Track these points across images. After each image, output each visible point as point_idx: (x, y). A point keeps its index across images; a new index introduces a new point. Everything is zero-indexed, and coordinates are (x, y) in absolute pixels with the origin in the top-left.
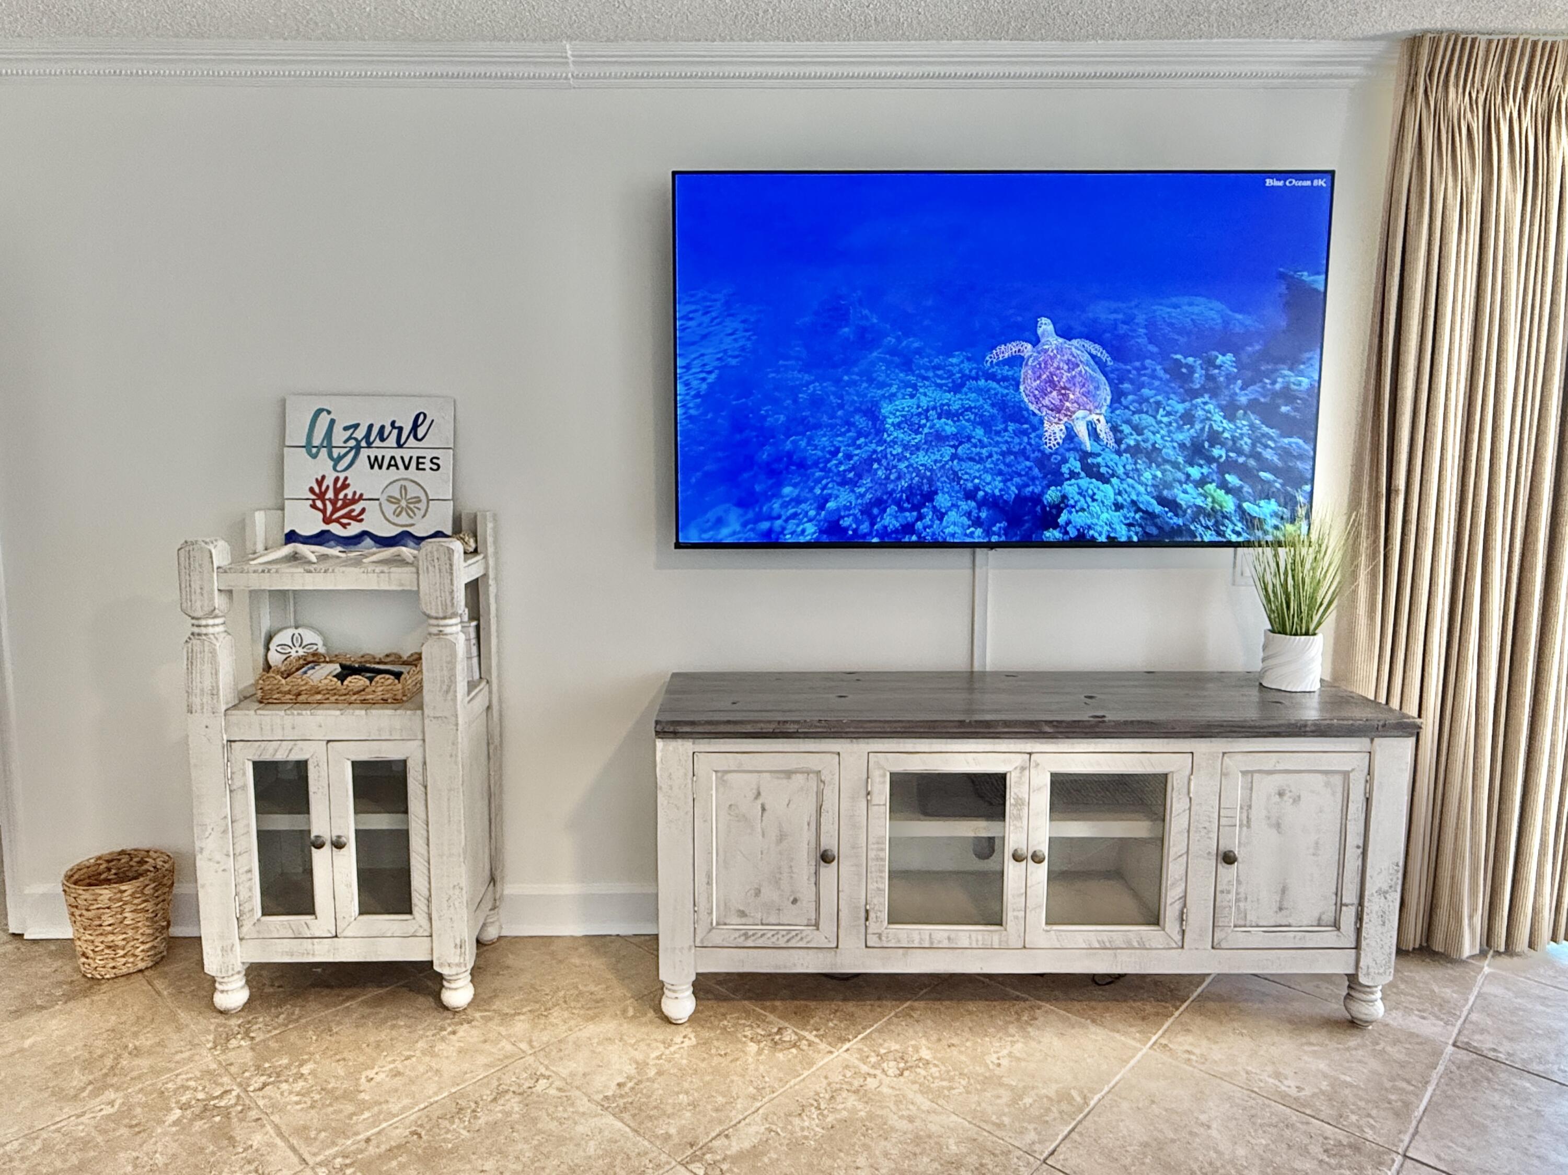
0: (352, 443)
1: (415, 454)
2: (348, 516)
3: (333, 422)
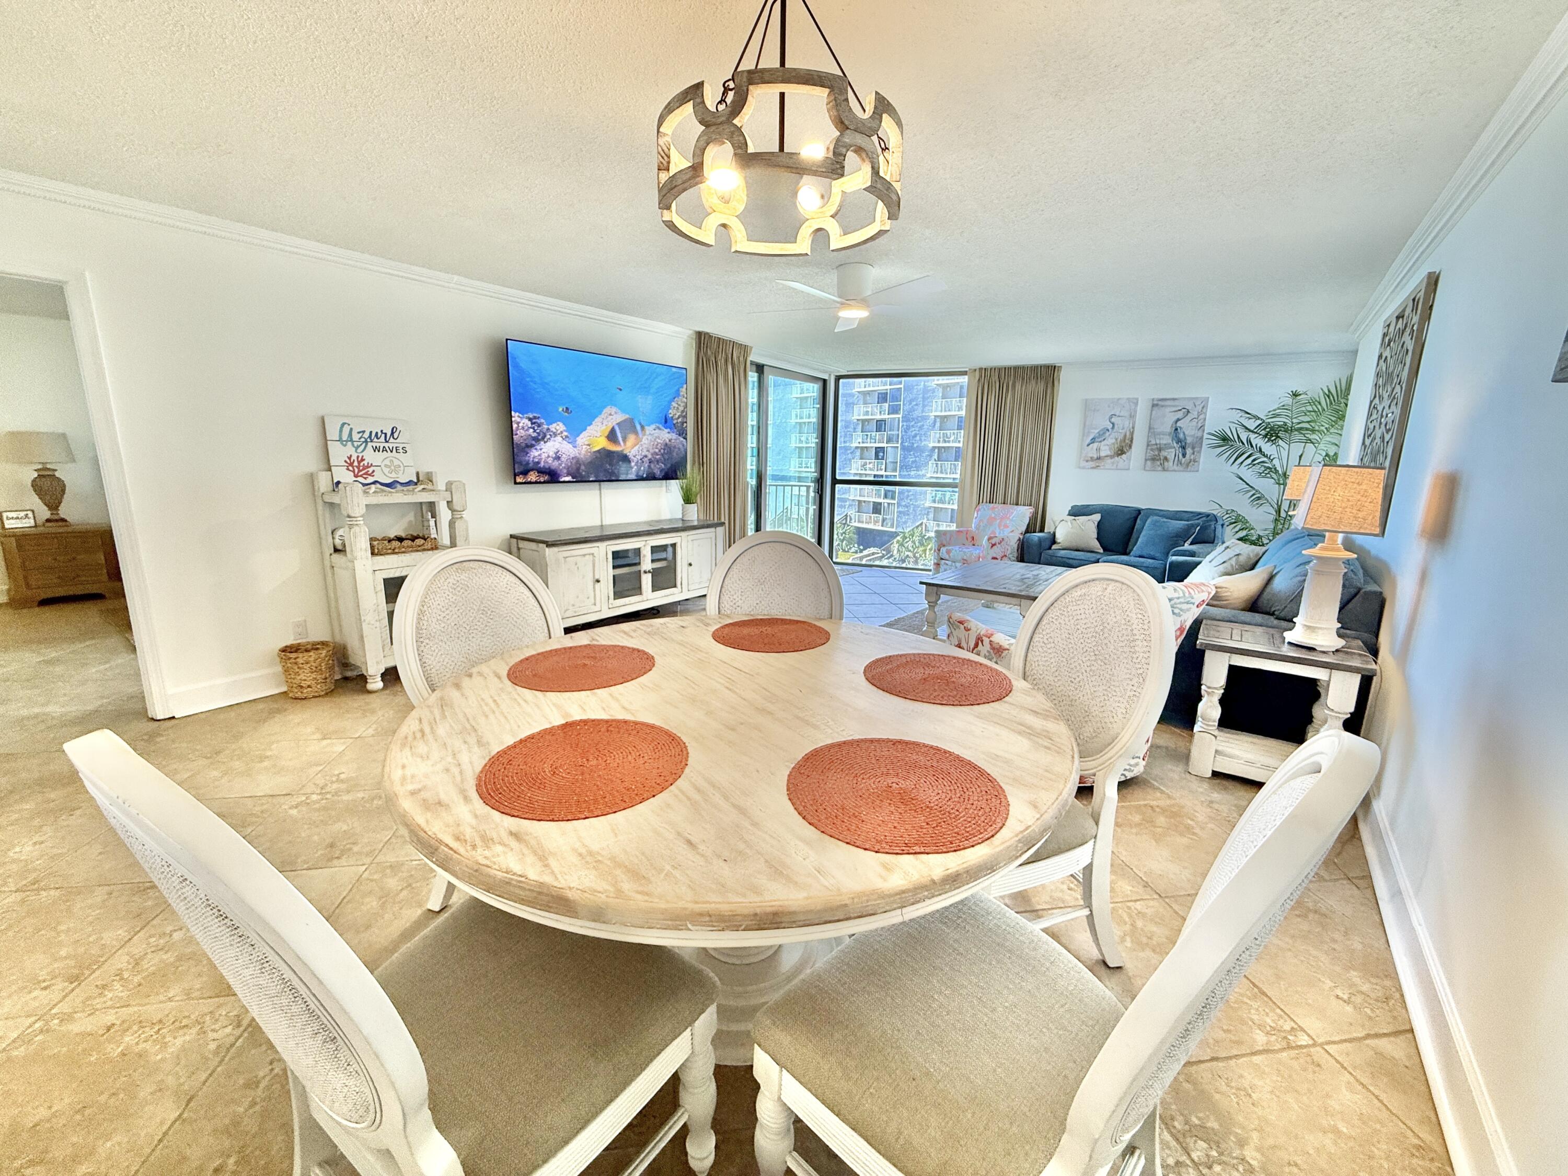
0: (363, 440)
1: (395, 445)
2: (366, 473)
3: (351, 429)
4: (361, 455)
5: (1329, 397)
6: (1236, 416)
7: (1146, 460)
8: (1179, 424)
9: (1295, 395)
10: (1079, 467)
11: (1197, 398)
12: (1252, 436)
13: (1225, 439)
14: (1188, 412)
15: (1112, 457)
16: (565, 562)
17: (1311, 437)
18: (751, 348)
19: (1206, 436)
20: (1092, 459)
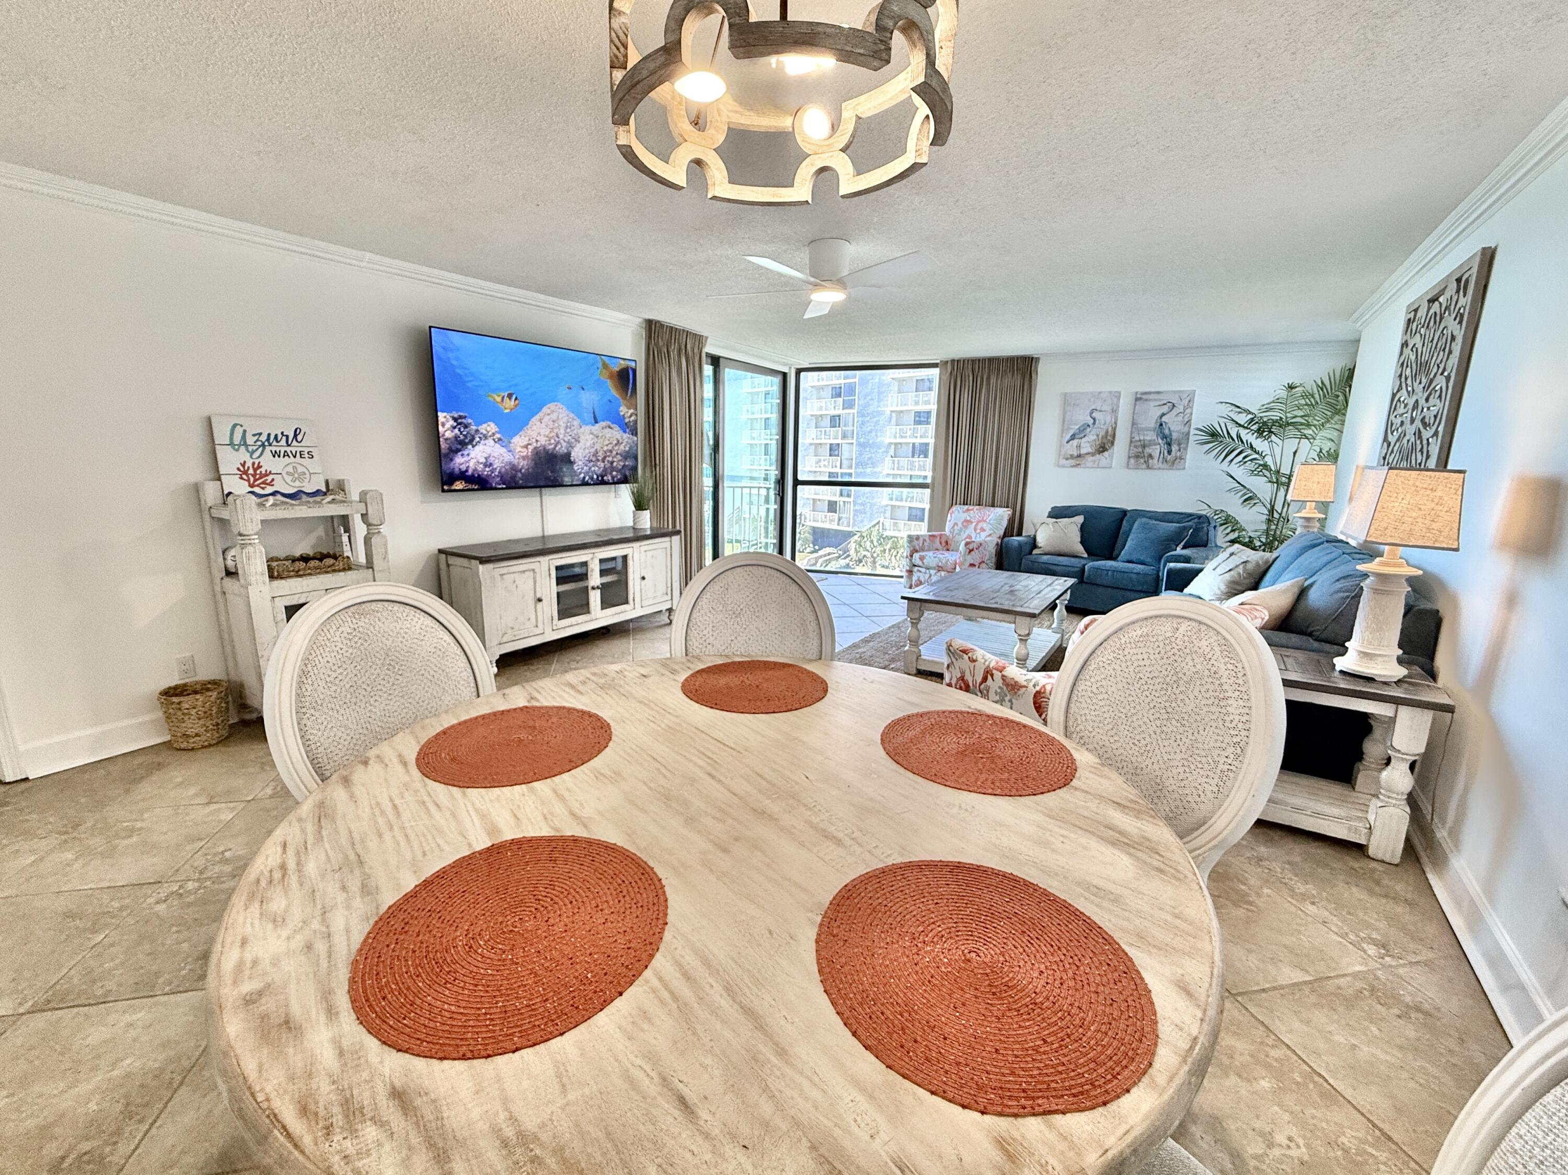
0: (259, 443)
1: (299, 449)
2: (264, 483)
3: (245, 431)
4: (257, 462)
5: (1322, 389)
6: (1226, 410)
7: (1129, 457)
8: (1164, 419)
9: (1291, 387)
10: (1059, 466)
11: (1183, 392)
12: (1243, 432)
13: (1214, 435)
14: (1174, 406)
15: (1093, 454)
16: (502, 579)
17: (1306, 432)
18: (707, 338)
19: (1193, 432)
20: (1072, 457)
